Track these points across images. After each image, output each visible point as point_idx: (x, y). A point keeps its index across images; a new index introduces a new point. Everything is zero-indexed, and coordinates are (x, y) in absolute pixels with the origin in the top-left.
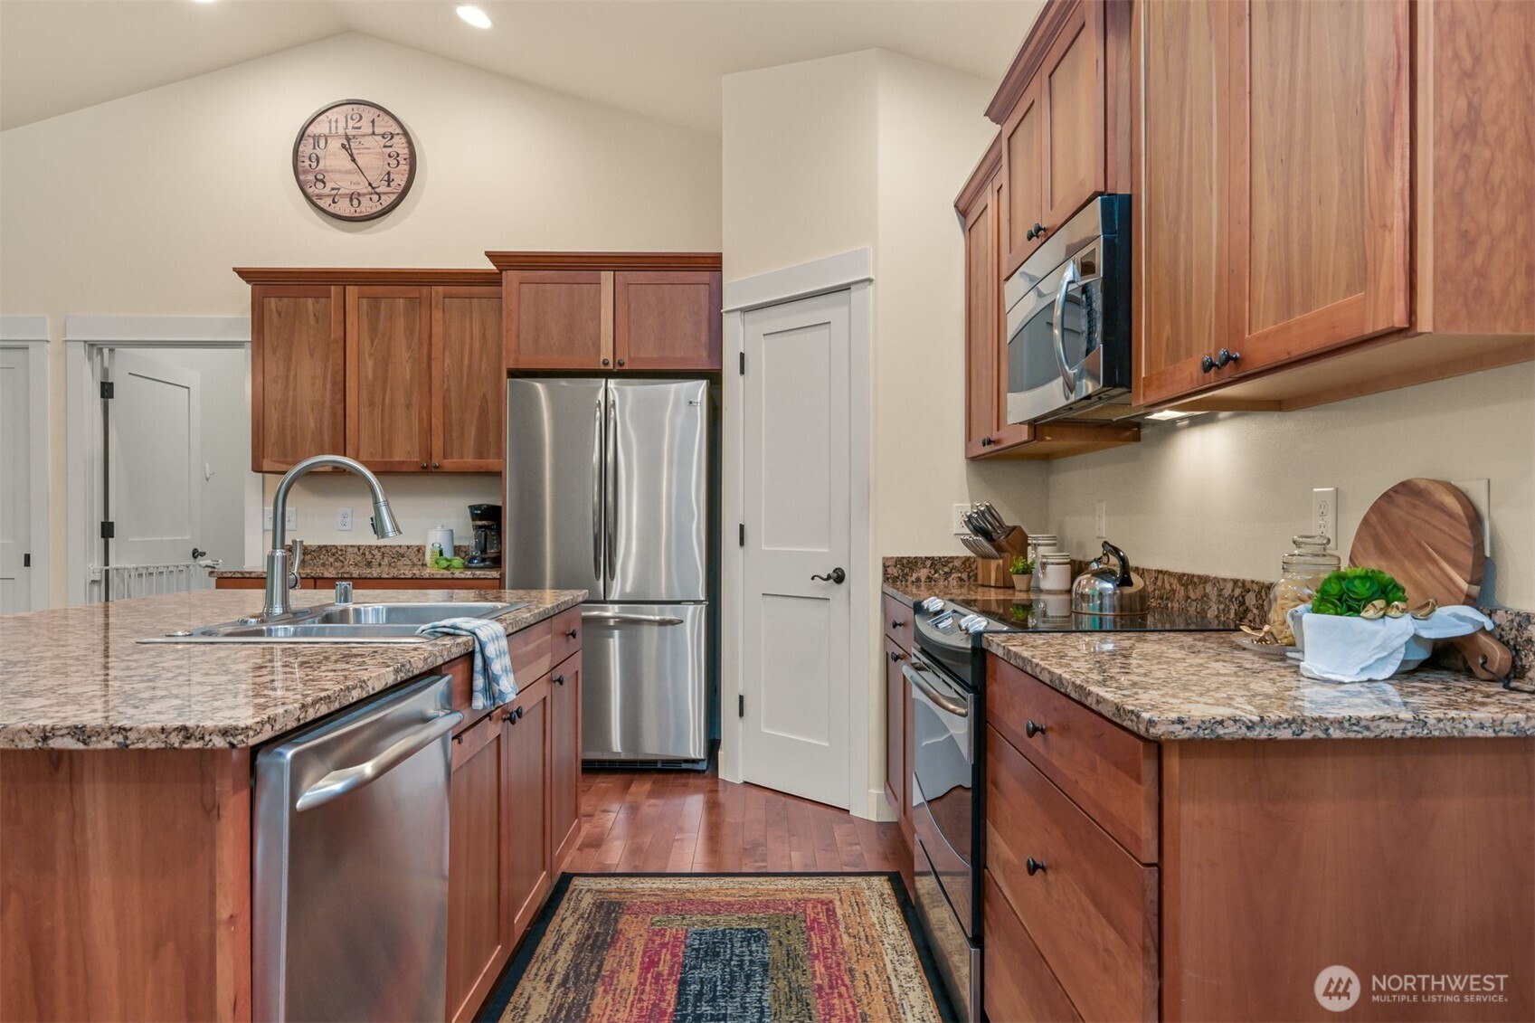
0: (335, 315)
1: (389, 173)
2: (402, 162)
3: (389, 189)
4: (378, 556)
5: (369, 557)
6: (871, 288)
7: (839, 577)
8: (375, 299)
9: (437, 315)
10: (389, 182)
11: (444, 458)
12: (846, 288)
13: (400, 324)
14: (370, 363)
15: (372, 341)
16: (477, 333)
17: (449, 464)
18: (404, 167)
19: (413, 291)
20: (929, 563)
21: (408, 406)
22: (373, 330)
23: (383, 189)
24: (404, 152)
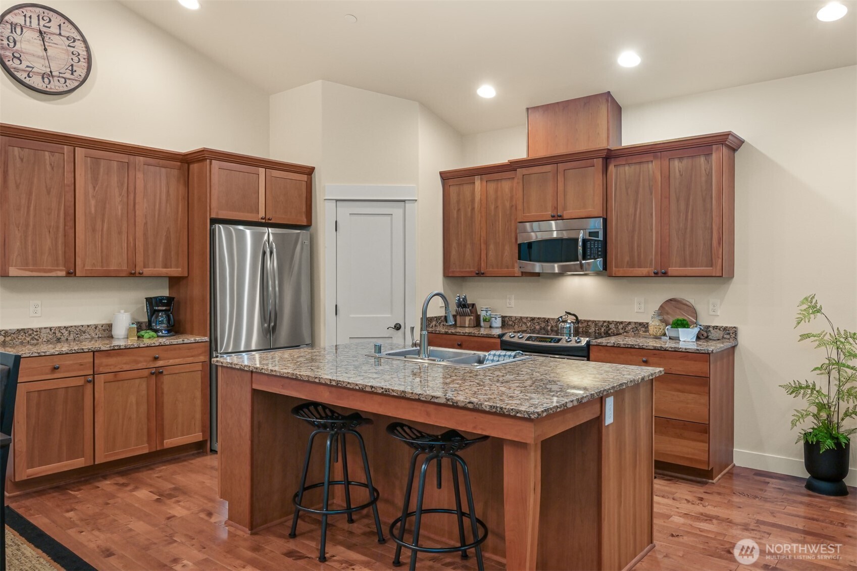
0: (68, 167)
1: (72, 65)
2: (82, 60)
3: (72, 77)
4: (66, 333)
5: (59, 335)
6: (416, 203)
7: (398, 327)
8: (96, 160)
9: (140, 175)
10: (73, 72)
11: (144, 268)
12: (404, 201)
13: (114, 179)
14: (93, 202)
15: (94, 188)
16: (164, 189)
17: (147, 271)
18: (84, 64)
19: (125, 158)
20: (435, 319)
21: (120, 233)
22: (95, 180)
23: (68, 75)
24: (83, 53)
